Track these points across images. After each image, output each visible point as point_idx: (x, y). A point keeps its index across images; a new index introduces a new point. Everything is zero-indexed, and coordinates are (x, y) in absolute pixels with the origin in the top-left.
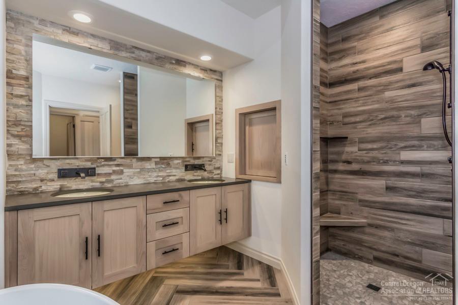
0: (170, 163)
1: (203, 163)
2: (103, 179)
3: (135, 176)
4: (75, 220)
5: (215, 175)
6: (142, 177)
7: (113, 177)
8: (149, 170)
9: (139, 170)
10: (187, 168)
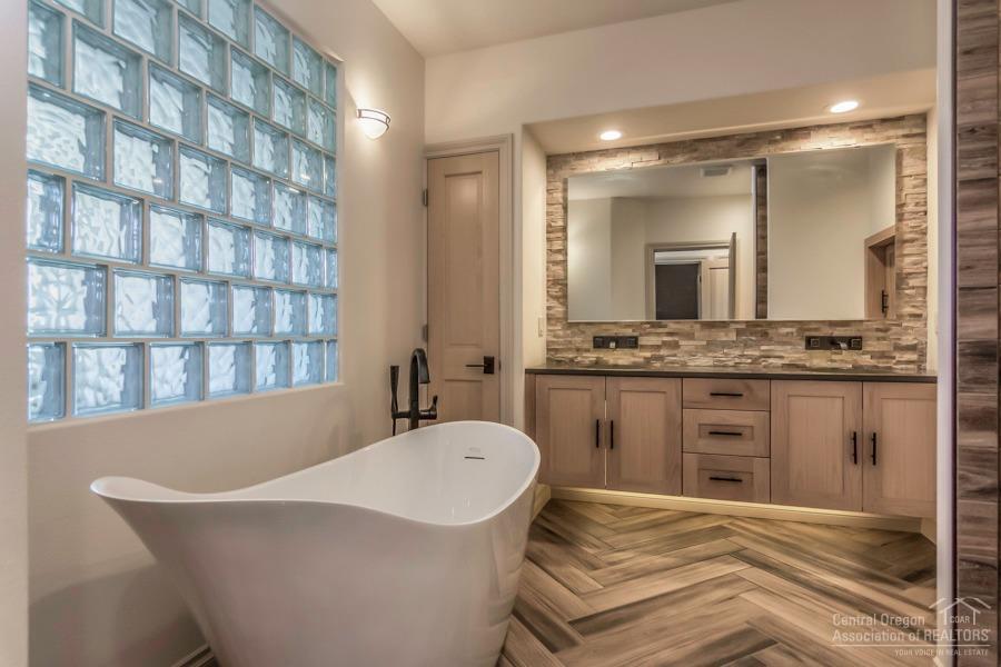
0: (769, 332)
1: (860, 334)
2: (648, 354)
3: (698, 352)
4: (587, 396)
5: (899, 362)
6: (710, 354)
7: (663, 352)
8: (725, 345)
9: (705, 343)
10: (811, 343)
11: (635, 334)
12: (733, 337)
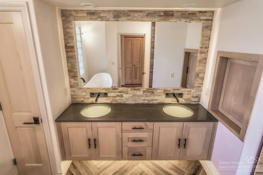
0: (154, 92)
1: (182, 92)
3: (129, 98)
6: (134, 99)
7: (117, 98)
8: (139, 96)
9: (132, 95)
10: (167, 95)
11: (106, 92)
12: (142, 93)
